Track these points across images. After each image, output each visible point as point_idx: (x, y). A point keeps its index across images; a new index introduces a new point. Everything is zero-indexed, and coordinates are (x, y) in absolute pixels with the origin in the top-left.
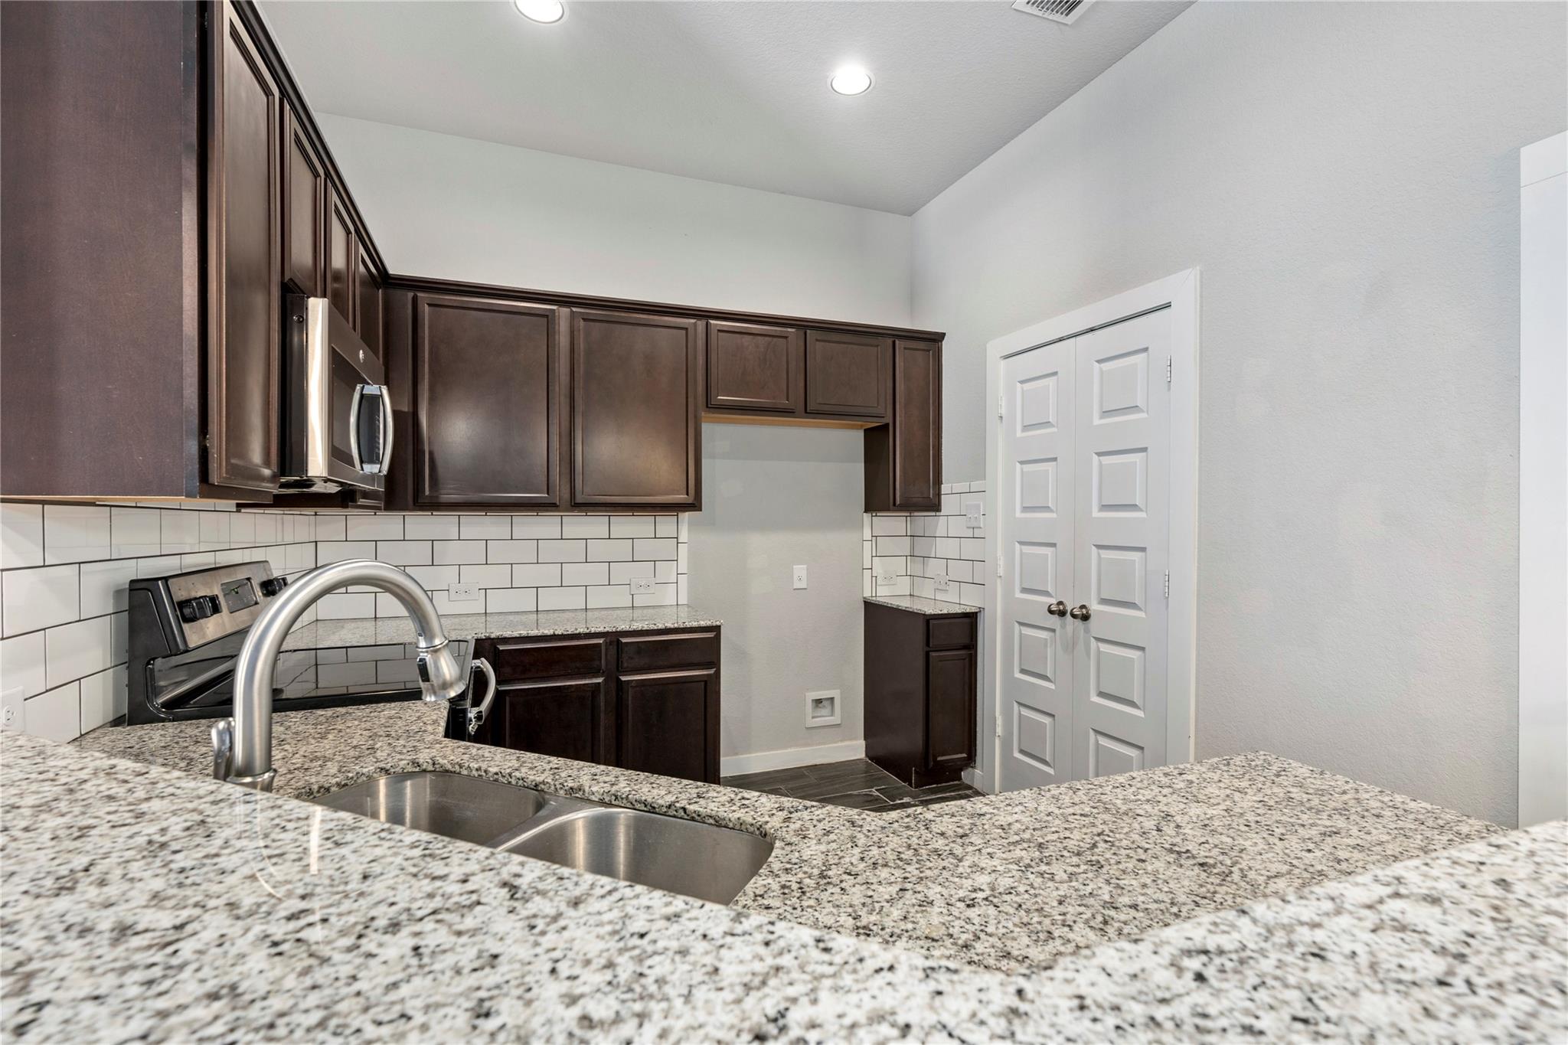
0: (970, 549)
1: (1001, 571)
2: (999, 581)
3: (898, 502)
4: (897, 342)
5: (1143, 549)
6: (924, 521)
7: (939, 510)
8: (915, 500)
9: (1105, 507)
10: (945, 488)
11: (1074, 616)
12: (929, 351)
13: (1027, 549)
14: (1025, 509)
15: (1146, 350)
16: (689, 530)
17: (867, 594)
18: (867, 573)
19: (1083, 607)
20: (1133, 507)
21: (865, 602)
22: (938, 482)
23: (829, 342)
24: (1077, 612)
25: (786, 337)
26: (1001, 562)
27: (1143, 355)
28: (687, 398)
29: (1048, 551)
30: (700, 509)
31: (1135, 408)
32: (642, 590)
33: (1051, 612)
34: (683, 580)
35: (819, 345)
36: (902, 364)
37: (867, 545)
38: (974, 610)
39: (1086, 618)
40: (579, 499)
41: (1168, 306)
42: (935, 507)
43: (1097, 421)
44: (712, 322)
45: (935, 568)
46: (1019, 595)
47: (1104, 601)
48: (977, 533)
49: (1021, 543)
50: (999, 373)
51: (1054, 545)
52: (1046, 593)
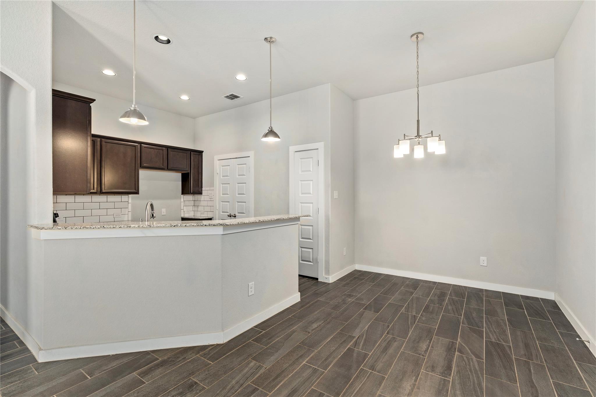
0: (210, 203)
1: (217, 208)
2: (217, 210)
3: (192, 192)
4: (192, 152)
5: (245, 202)
6: (197, 197)
7: (202, 194)
8: (196, 192)
9: (239, 194)
10: (203, 189)
11: (233, 216)
12: (199, 155)
13: (223, 203)
14: (223, 194)
15: (246, 164)
16: (132, 200)
17: (182, 216)
18: (182, 211)
19: (235, 214)
20: (244, 194)
21: (182, 218)
22: (202, 187)
23: (175, 152)
24: (233, 215)
25: (163, 150)
26: (218, 206)
27: (245, 165)
28: (135, 164)
29: (228, 203)
30: (139, 194)
31: (244, 175)
32: (117, 216)
33: (228, 216)
34: (130, 213)
35: (172, 152)
36: (193, 158)
37: (182, 203)
38: (211, 218)
39: (235, 217)
40: (104, 191)
41: (249, 157)
42: (201, 193)
43: (237, 177)
44: (142, 145)
45: (200, 208)
46: (221, 213)
47: (239, 213)
48: (212, 200)
49: (222, 202)
50: (217, 163)
51: (229, 202)
52: (228, 212)
